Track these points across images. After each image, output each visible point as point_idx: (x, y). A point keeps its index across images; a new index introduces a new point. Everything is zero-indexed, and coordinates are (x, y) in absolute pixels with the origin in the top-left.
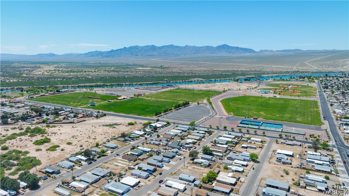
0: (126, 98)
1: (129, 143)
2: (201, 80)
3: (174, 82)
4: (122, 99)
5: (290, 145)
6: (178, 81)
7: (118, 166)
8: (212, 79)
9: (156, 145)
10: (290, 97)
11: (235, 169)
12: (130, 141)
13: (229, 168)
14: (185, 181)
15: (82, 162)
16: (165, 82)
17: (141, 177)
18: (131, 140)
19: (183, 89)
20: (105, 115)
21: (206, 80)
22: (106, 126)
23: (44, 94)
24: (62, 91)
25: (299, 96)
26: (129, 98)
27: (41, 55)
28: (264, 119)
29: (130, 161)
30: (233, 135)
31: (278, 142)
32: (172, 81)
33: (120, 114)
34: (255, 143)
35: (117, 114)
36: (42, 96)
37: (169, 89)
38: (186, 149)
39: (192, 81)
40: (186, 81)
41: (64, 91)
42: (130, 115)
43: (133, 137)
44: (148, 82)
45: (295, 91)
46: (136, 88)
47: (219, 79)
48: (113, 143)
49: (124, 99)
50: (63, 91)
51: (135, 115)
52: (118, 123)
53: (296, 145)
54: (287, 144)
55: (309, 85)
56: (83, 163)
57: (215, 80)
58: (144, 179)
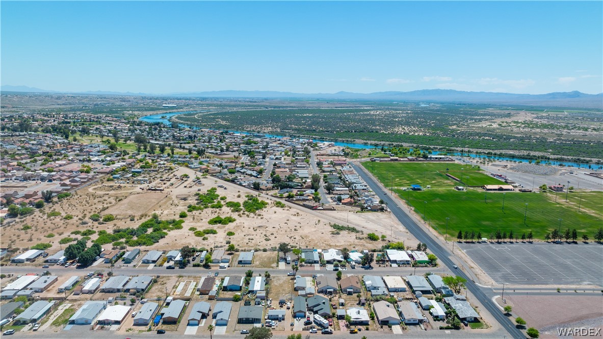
0: (511, 190)
1: (278, 265)
4: (495, 190)
23: (397, 158)
24: (431, 158)
26: (517, 190)
27: (554, 95)
36: (392, 160)
41: (436, 158)
49: (500, 189)
50: (433, 158)
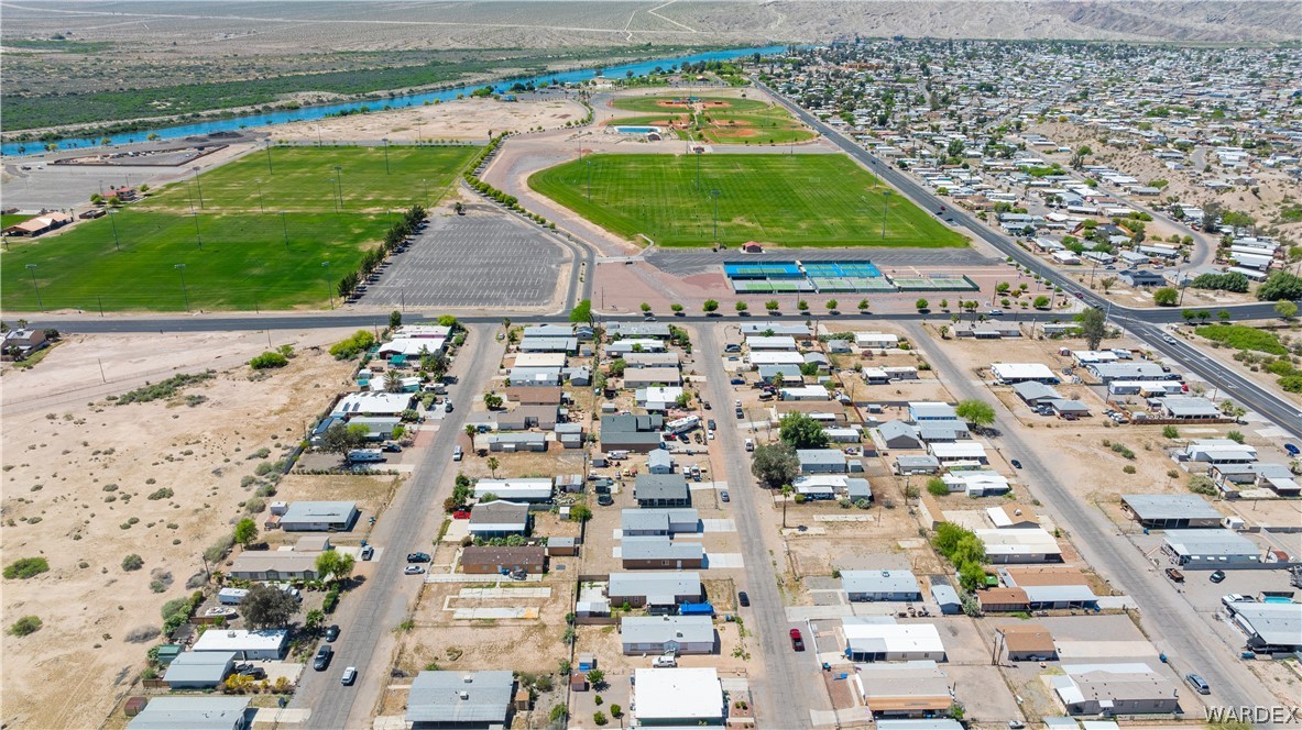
0: (67, 222)
1: (390, 473)
2: (335, 100)
3: (217, 116)
4: (46, 230)
5: (989, 337)
6: (237, 110)
7: (491, 623)
8: (378, 93)
9: (535, 450)
10: (745, 146)
11: (981, 487)
12: (384, 461)
13: (951, 489)
14: (883, 600)
15: (267, 667)
16: (175, 118)
17: (690, 650)
18: (386, 455)
19: (308, 148)
20: (51, 336)
21: (354, 96)
22: (131, 398)
25: (772, 141)
26: (79, 222)
28: (780, 244)
29: (522, 576)
30: (781, 335)
31: (946, 335)
32: (209, 112)
33: (128, 316)
34: (884, 354)
35: (109, 316)
37: (234, 152)
38: (684, 439)
39: (297, 108)
40: (272, 105)
42: (196, 314)
43: (377, 434)
44: (86, 126)
45: (737, 122)
46: (57, 163)
47: (405, 91)
48: (302, 493)
49: (55, 225)
51: (218, 307)
52: (192, 372)
53: (1006, 334)
54: (979, 337)
55: (748, 97)
56: (276, 671)
57: (392, 95)
58: (709, 653)
